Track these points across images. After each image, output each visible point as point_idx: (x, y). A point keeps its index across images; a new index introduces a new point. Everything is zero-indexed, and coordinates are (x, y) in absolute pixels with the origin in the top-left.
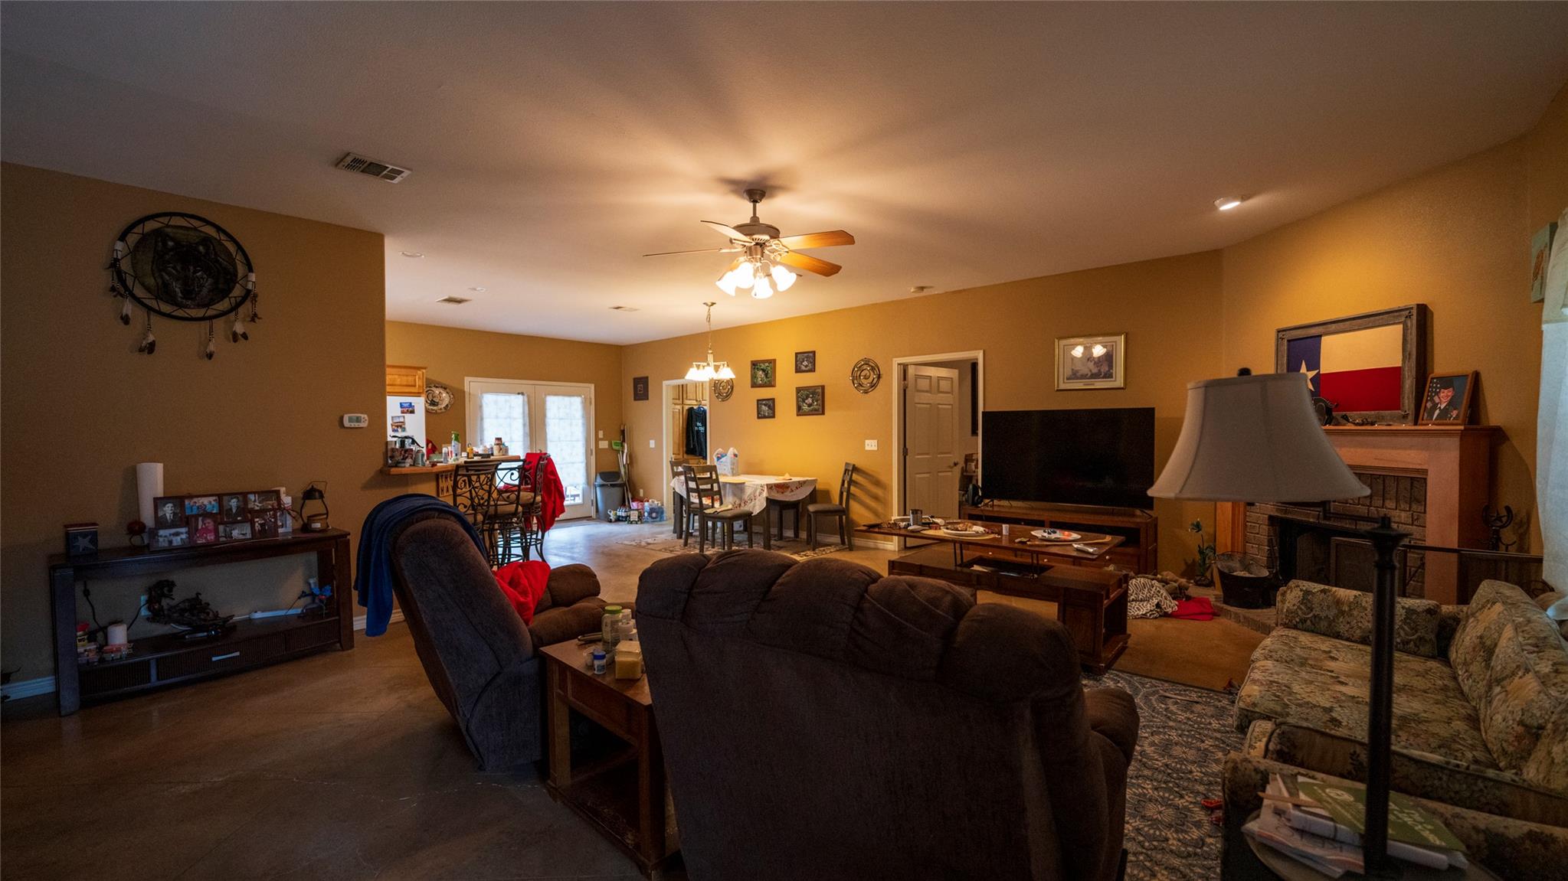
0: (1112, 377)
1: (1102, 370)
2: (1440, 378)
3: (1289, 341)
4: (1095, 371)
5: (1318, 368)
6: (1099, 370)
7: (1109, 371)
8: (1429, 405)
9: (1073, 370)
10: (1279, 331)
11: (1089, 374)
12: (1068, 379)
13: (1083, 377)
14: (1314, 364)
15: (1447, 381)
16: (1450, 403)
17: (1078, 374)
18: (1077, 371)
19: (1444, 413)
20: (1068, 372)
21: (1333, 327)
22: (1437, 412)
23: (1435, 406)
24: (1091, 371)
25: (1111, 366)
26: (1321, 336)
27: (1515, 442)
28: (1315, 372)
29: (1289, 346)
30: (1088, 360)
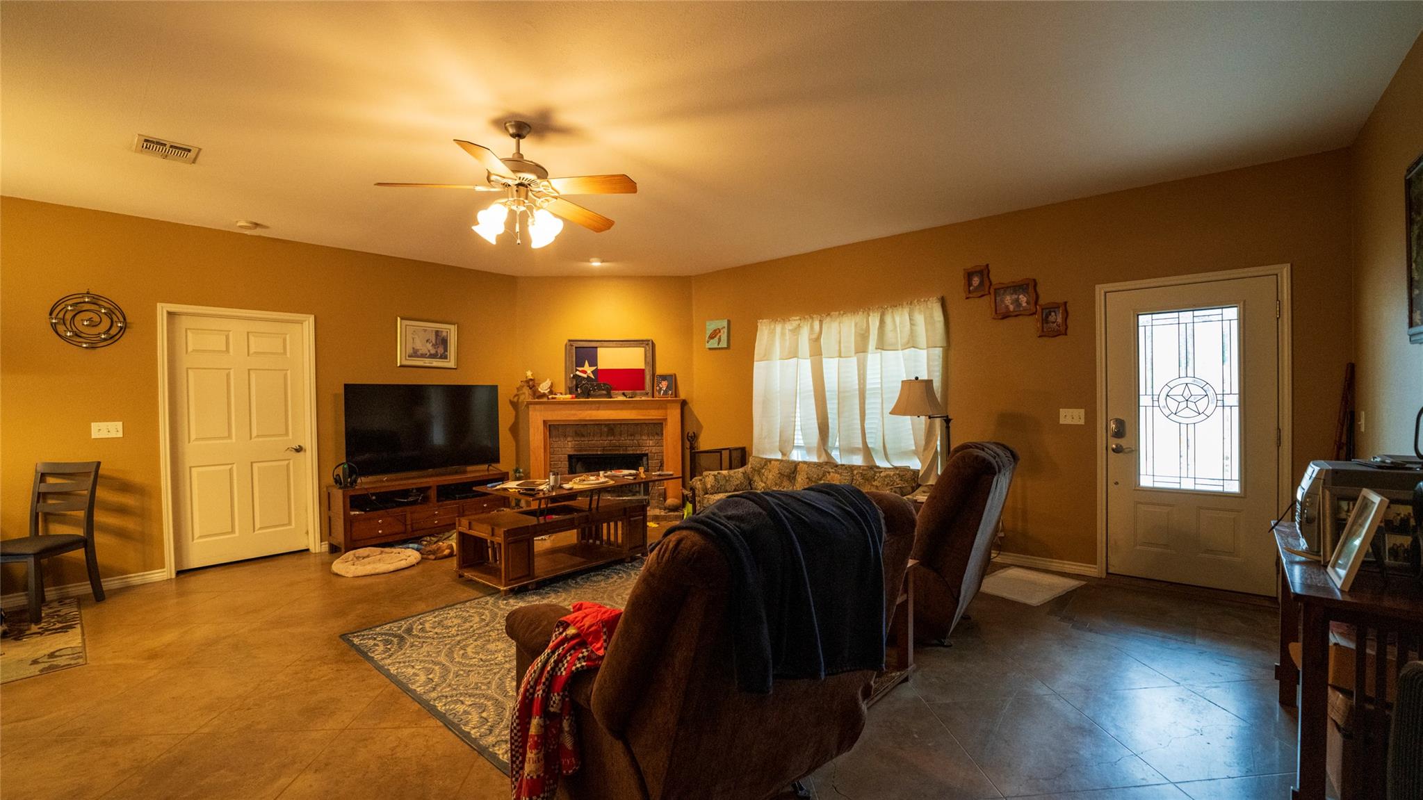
0: (447, 358)
1: (439, 352)
2: (660, 376)
3: (576, 348)
4: (433, 351)
5: (597, 365)
6: (437, 352)
7: (444, 353)
8: (658, 388)
9: (413, 348)
10: (570, 341)
11: (428, 354)
12: (409, 357)
13: (423, 356)
14: (593, 362)
15: (664, 378)
16: (667, 387)
17: (419, 353)
18: (418, 350)
19: (666, 392)
20: (410, 351)
21: (606, 344)
22: (662, 392)
23: (661, 389)
24: (429, 351)
25: (446, 350)
26: (597, 348)
27: (690, 405)
28: (594, 368)
29: (576, 351)
30: (427, 341)
